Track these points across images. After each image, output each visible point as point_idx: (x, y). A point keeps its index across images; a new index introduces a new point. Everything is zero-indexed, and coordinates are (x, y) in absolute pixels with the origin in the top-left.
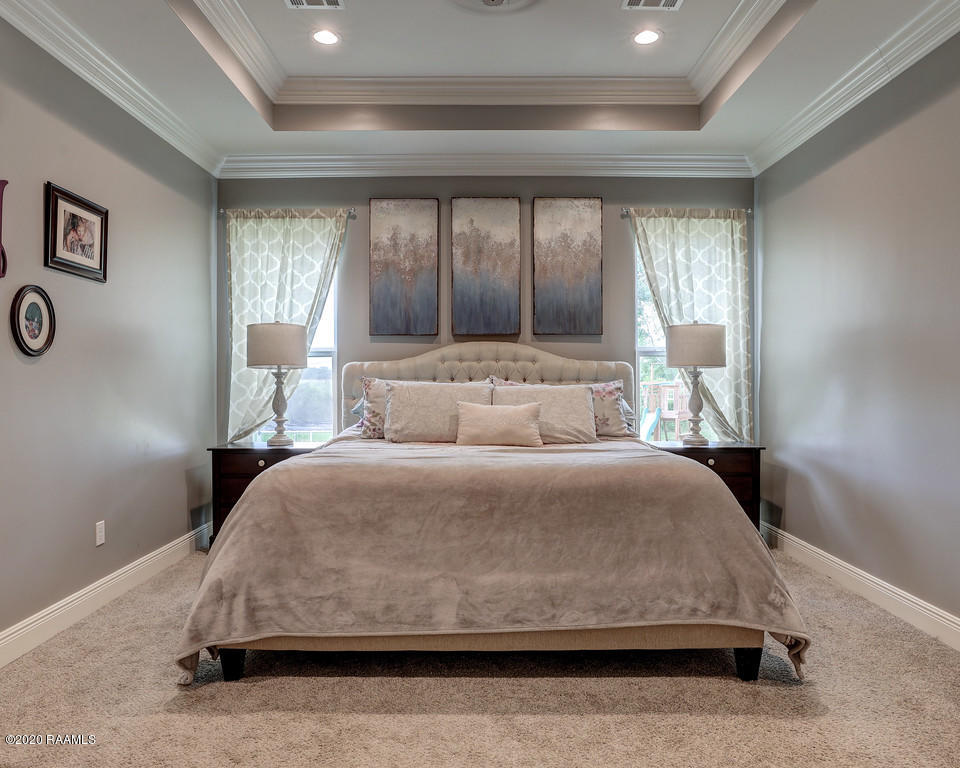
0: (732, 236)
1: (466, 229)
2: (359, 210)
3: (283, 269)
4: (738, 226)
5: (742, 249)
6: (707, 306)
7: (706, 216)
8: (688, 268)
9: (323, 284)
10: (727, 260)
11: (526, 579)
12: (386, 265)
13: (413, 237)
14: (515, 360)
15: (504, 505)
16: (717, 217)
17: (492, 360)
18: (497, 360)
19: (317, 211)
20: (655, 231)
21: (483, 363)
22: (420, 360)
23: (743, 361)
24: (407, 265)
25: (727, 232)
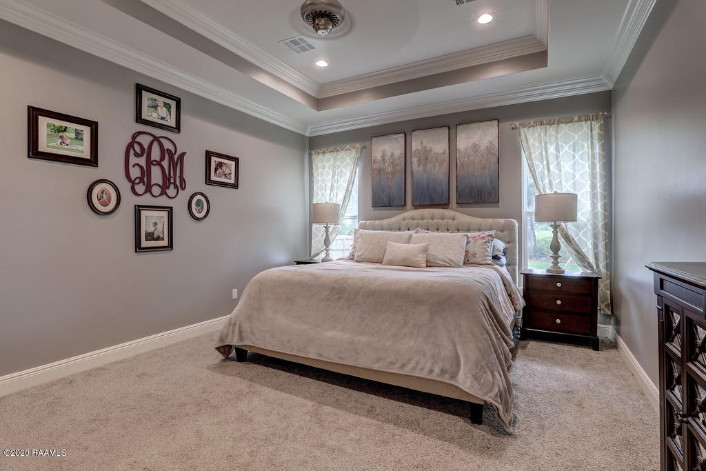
0: (591, 131)
1: (419, 148)
2: (367, 144)
3: (333, 177)
4: (596, 125)
5: (600, 140)
6: (572, 182)
7: (571, 121)
8: (557, 157)
9: (351, 182)
10: (588, 149)
11: (347, 336)
12: (380, 171)
13: (392, 154)
14: (443, 218)
15: (346, 296)
16: (580, 121)
17: (430, 219)
18: (433, 219)
19: (348, 147)
20: (533, 135)
21: (424, 221)
22: (393, 220)
23: (600, 217)
24: (389, 170)
25: (588, 130)
